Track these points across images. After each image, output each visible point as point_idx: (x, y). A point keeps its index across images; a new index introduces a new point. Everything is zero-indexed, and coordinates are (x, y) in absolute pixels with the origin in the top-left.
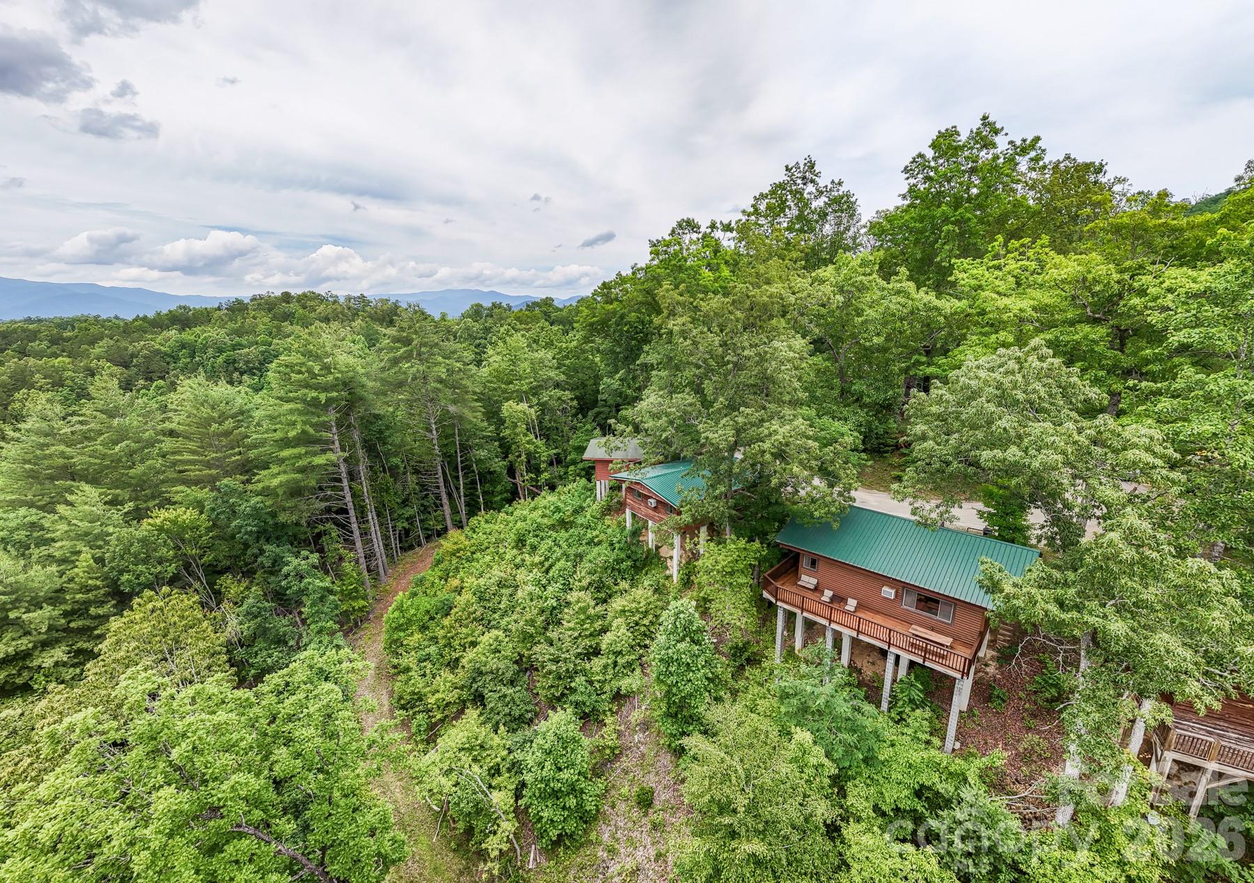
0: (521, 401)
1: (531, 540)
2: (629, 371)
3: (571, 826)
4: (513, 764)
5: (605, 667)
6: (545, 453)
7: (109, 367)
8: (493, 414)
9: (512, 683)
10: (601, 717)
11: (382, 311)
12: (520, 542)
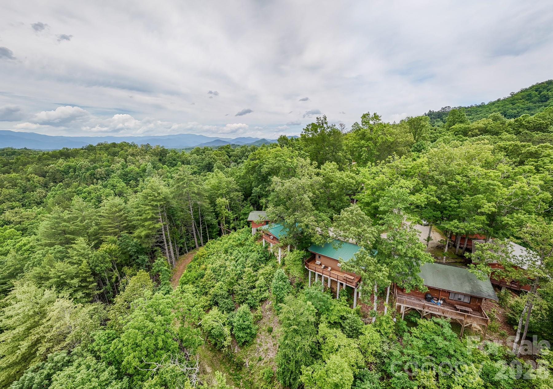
0: (223, 197)
1: (230, 251)
2: (263, 185)
3: (248, 338)
4: (229, 323)
5: (257, 292)
6: (232, 216)
7: (37, 177)
8: (213, 203)
9: (227, 298)
10: (256, 307)
11: (158, 151)
12: (226, 252)
